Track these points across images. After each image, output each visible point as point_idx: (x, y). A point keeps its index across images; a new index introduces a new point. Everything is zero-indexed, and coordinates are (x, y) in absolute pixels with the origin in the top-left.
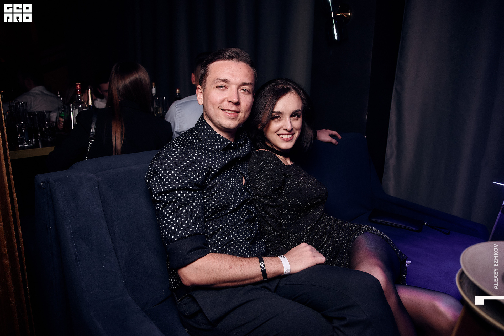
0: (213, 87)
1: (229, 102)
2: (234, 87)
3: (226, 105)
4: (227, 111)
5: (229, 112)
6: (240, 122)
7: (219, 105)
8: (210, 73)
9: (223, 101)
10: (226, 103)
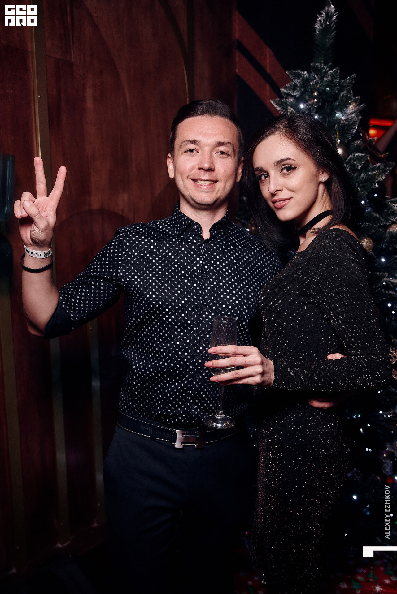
0: (181, 152)
1: (200, 169)
2: (207, 149)
3: (196, 173)
4: (199, 181)
5: (202, 182)
6: (219, 195)
7: (188, 174)
8: (177, 136)
9: (193, 168)
10: (196, 171)
